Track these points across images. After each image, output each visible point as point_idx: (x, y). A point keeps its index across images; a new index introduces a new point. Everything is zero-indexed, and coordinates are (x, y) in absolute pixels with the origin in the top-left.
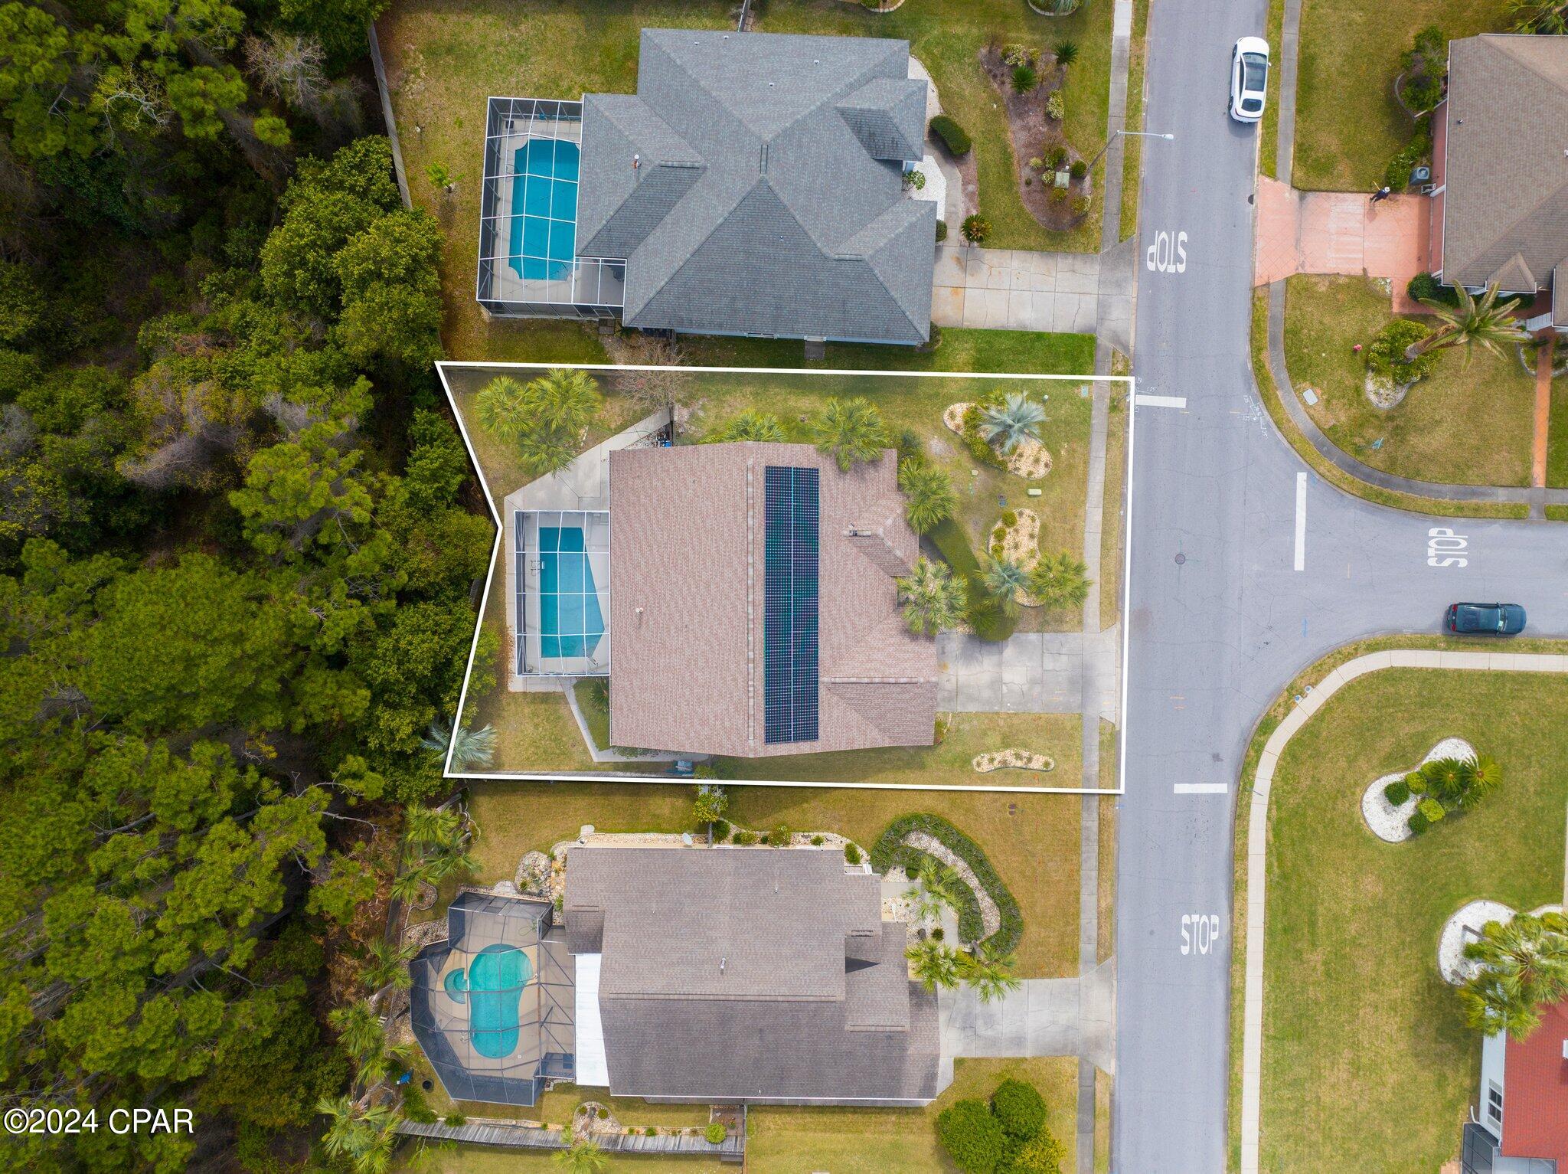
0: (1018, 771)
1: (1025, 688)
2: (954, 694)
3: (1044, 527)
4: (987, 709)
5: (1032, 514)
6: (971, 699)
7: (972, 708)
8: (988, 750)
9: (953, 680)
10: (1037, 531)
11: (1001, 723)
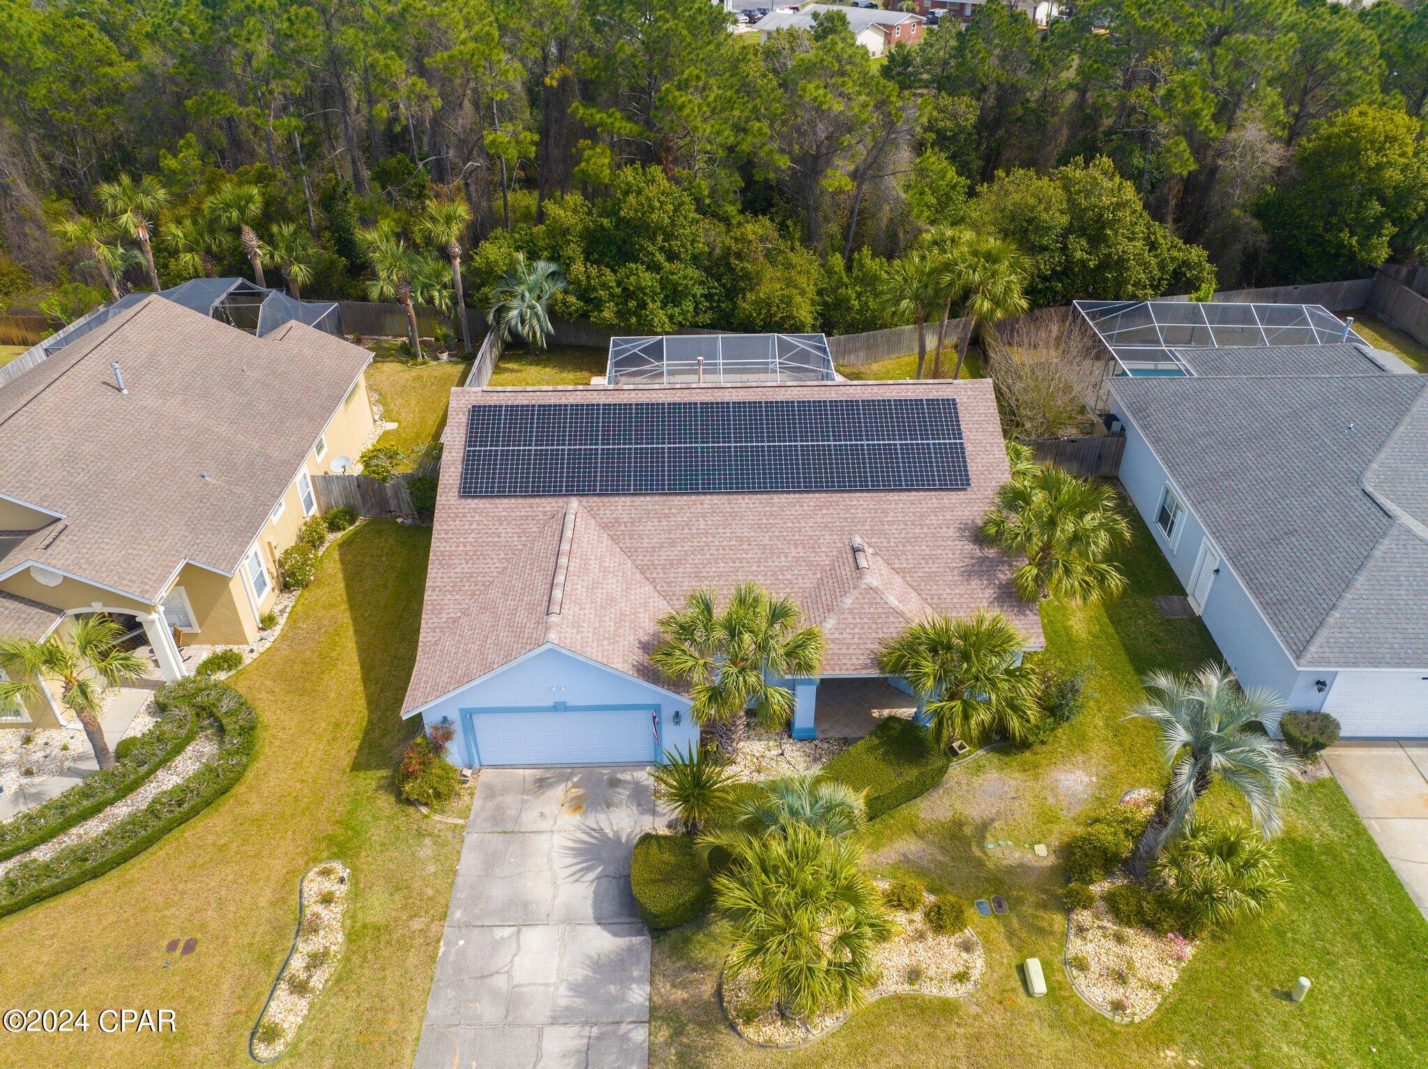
0: (279, 958)
1: (500, 982)
2: (509, 826)
3: (947, 1009)
4: (461, 894)
5: (975, 974)
6: (491, 862)
7: (469, 863)
8: (356, 895)
9: (543, 825)
10: (929, 990)
11: (417, 925)
